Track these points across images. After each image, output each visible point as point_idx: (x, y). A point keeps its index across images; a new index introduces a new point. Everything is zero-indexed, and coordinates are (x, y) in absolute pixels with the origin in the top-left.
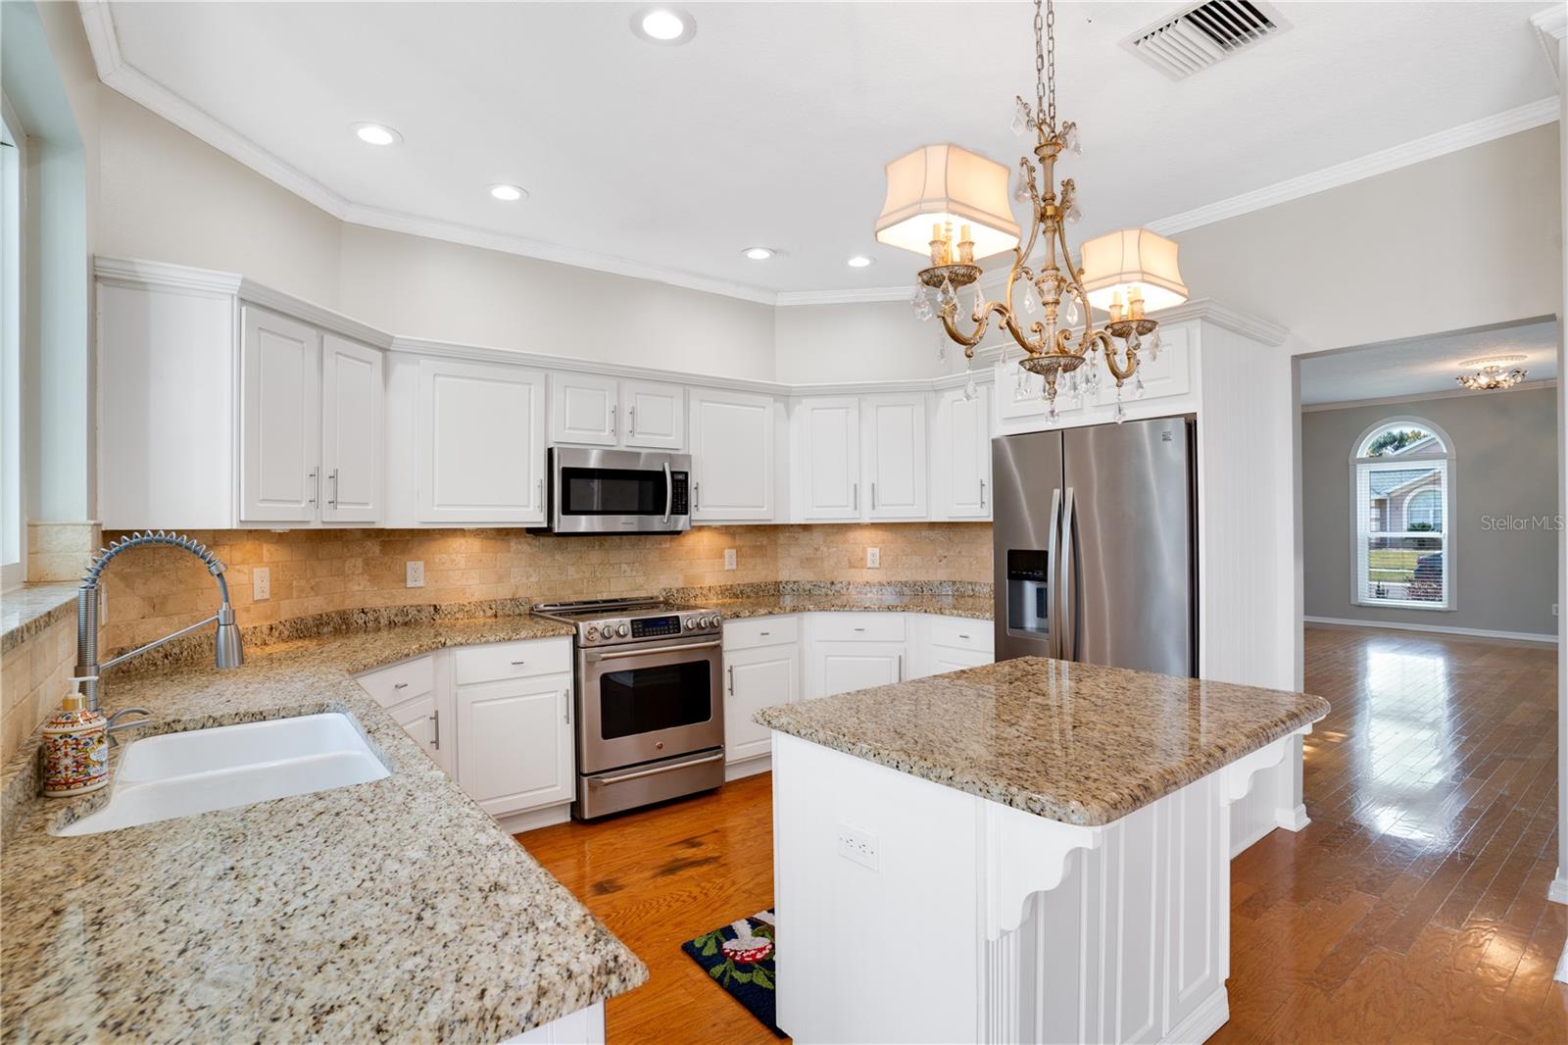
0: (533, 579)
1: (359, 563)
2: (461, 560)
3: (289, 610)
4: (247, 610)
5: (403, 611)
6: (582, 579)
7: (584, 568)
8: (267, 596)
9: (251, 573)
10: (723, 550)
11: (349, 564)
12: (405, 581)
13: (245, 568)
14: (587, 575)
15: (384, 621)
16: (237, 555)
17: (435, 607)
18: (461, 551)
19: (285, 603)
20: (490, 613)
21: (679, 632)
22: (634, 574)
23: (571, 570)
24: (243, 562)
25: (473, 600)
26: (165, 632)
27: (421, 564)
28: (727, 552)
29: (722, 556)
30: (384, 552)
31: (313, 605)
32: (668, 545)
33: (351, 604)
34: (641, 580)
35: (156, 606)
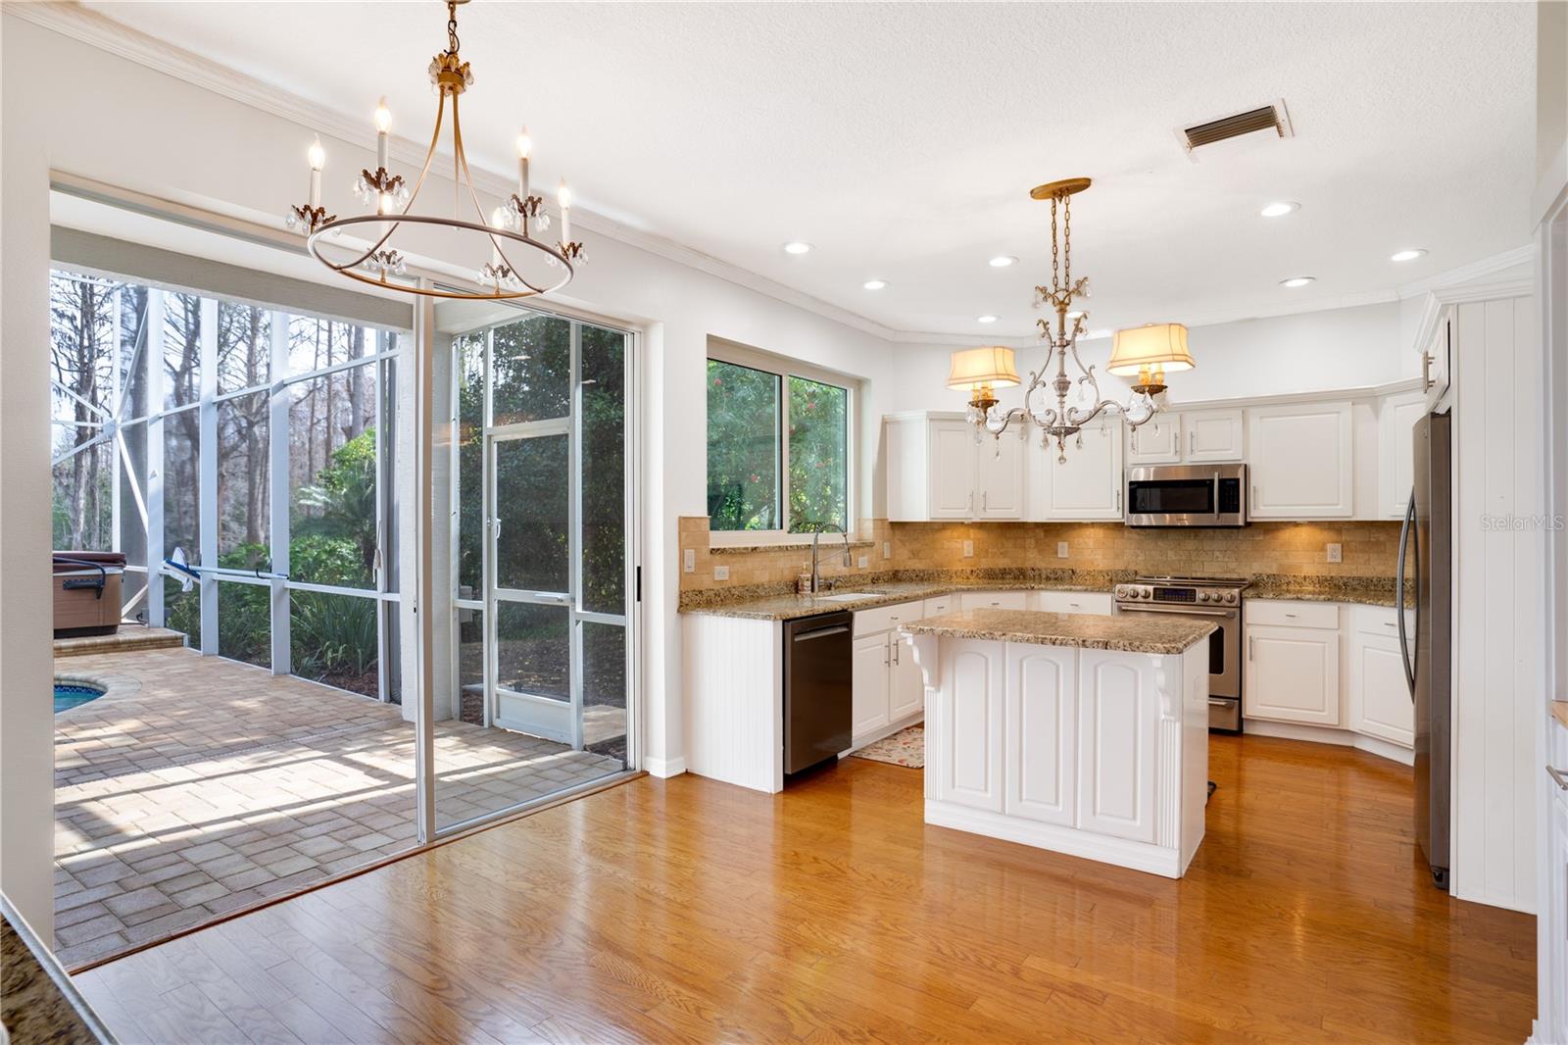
0: (1141, 558)
1: (1033, 541)
2: (1091, 543)
3: (985, 563)
4: (960, 561)
5: (1054, 571)
6: (1179, 561)
7: (1181, 552)
8: (972, 555)
9: (963, 543)
10: (1324, 544)
11: (1028, 541)
12: (1056, 553)
13: (960, 541)
14: (1184, 558)
15: (1044, 576)
16: (955, 534)
17: (1073, 571)
18: (1091, 537)
19: (983, 560)
20: (1107, 578)
21: (1195, 601)
22: (1226, 560)
23: (1171, 554)
24: (959, 538)
25: (1100, 568)
26: (917, 565)
27: (1066, 544)
28: (1329, 546)
29: (1323, 549)
30: (1046, 536)
31: (1003, 563)
33: (1028, 565)
34: (1233, 565)
35: (915, 554)
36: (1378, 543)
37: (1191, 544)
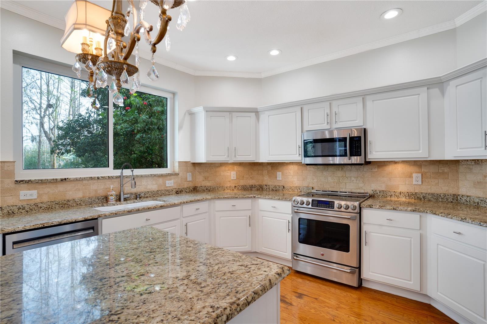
0: (315, 180)
1: (266, 172)
2: (292, 172)
3: (242, 183)
4: (230, 181)
5: (275, 187)
6: (334, 182)
7: (335, 178)
8: (235, 178)
9: (231, 173)
10: (411, 174)
11: (264, 172)
12: (276, 178)
13: (229, 172)
14: (336, 181)
15: (271, 189)
16: (227, 169)
17: (283, 186)
18: (292, 169)
19: (241, 181)
20: (299, 191)
21: (334, 208)
22: (358, 182)
23: (330, 178)
24: (229, 170)
25: (296, 185)
26: (208, 184)
27: (281, 173)
28: (414, 175)
29: (411, 176)
30: (272, 169)
31: (251, 182)
32: (376, 170)
33: (265, 183)
34: (361, 185)
35: (206, 178)
36: (443, 173)
37: (339, 173)
